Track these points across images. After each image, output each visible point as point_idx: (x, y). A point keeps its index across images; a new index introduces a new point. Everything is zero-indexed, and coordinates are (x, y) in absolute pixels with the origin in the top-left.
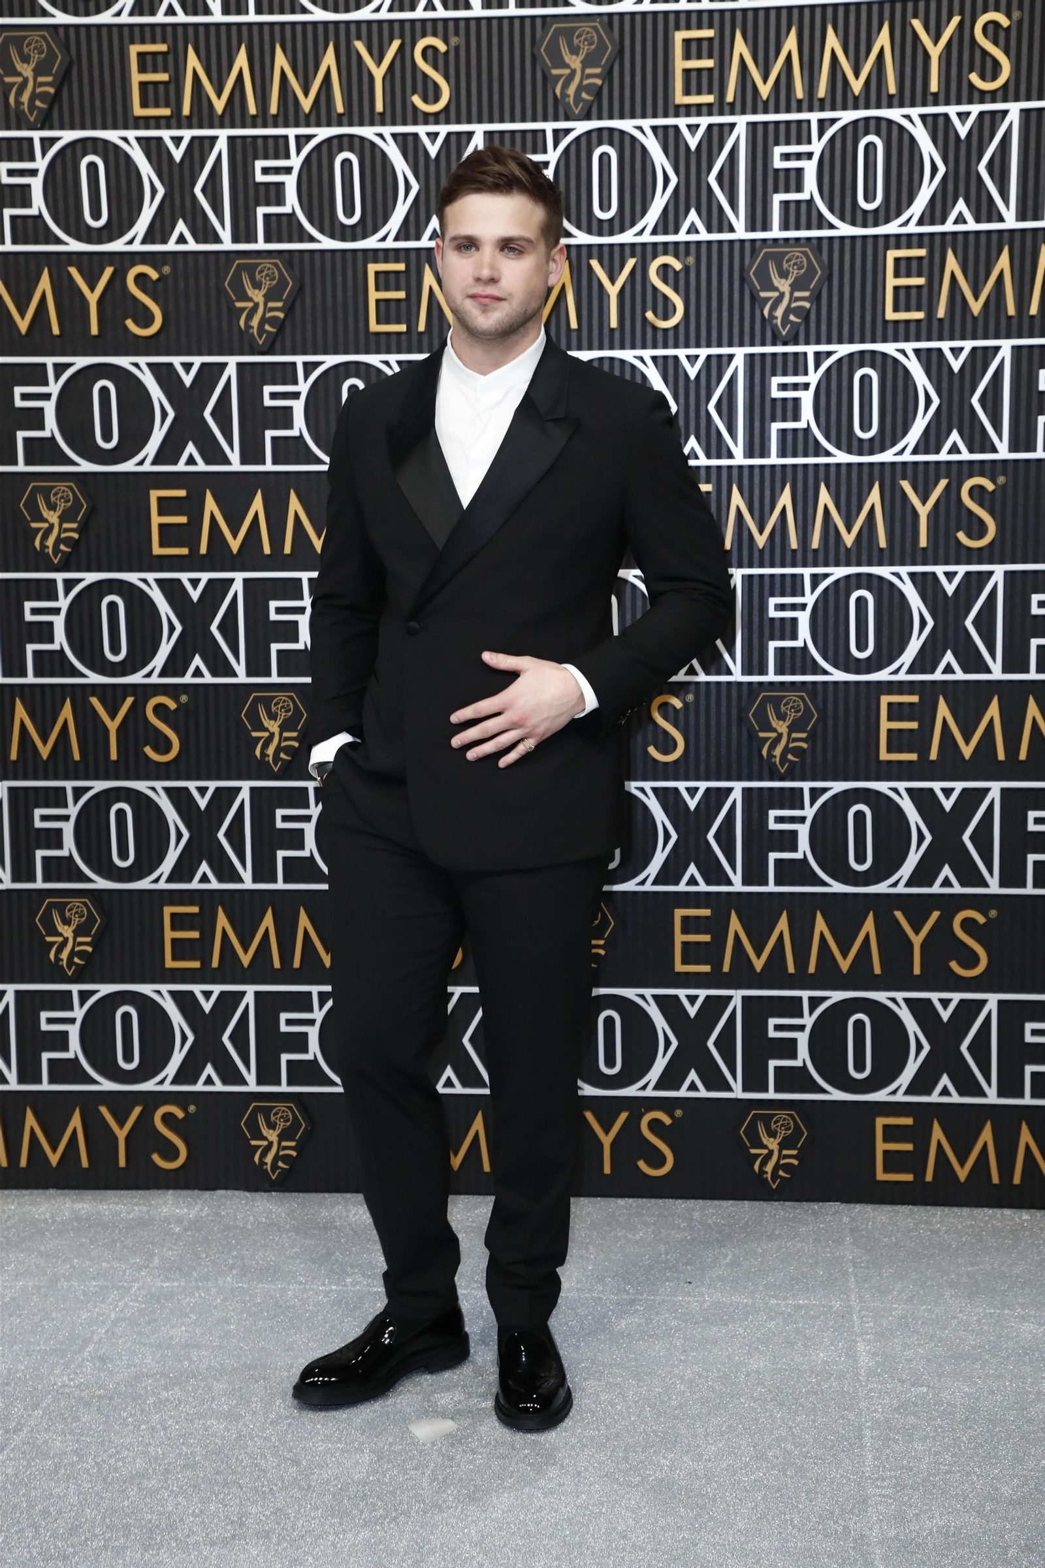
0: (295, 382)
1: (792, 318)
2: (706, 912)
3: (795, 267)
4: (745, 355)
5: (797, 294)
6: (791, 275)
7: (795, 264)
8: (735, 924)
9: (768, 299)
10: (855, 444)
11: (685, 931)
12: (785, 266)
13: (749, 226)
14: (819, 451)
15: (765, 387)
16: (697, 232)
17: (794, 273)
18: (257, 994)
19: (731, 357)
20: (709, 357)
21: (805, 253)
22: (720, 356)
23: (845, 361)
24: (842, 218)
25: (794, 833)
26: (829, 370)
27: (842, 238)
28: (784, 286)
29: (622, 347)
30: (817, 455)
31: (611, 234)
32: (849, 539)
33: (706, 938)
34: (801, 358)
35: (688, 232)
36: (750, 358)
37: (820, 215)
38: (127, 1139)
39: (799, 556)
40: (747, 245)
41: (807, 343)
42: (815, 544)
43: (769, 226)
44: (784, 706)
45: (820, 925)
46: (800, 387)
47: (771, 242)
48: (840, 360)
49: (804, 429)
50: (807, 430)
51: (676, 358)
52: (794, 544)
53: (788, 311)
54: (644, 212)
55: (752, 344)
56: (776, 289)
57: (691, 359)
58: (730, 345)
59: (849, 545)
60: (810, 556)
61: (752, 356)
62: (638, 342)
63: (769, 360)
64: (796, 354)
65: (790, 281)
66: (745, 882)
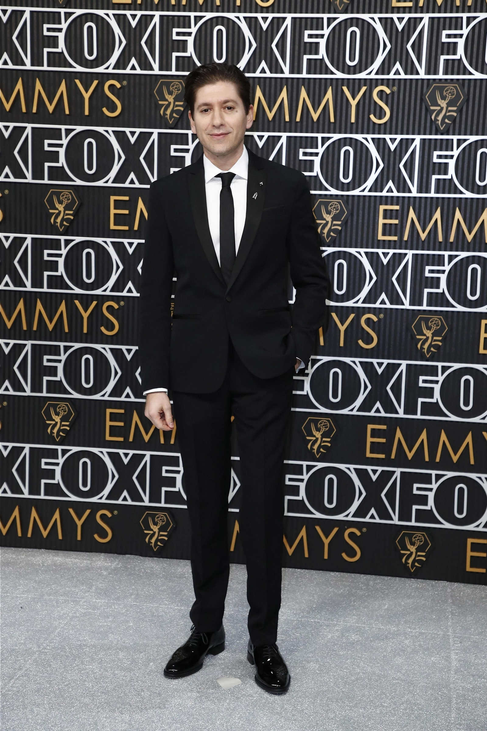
0: (187, 144)
1: (447, 121)
2: (384, 427)
3: (450, 94)
4: (421, 139)
5: (450, 108)
6: (447, 98)
7: (450, 93)
8: (399, 434)
9: (435, 110)
10: (476, 188)
11: (372, 436)
12: (445, 93)
13: (427, 71)
14: (456, 191)
15: (430, 156)
16: (400, 74)
17: (449, 97)
18: (152, 456)
19: (413, 140)
20: (402, 139)
21: (455, 87)
22: (407, 139)
23: (473, 145)
24: (476, 70)
25: (432, 389)
26: (464, 149)
27: (476, 80)
28: (443, 104)
29: (357, 133)
30: (455, 193)
31: (354, 73)
32: (470, 237)
33: (383, 440)
34: (450, 142)
35: (395, 74)
36: (423, 141)
37: (465, 67)
38: (82, 526)
39: (443, 245)
40: (425, 82)
41: (454, 134)
42: (452, 239)
43: (437, 72)
44: (431, 322)
45: (443, 437)
46: (448, 157)
47: (438, 81)
48: (470, 144)
49: (449, 179)
50: (451, 180)
51: (384, 139)
52: (441, 239)
53: (445, 117)
54: (372, 63)
55: (425, 134)
56: (439, 105)
57: (392, 140)
58: (413, 134)
59: (469, 241)
60: (449, 245)
61: (424, 140)
62: (365, 131)
63: (433, 142)
64: (447, 140)
65: (447, 101)
66: (405, 413)
